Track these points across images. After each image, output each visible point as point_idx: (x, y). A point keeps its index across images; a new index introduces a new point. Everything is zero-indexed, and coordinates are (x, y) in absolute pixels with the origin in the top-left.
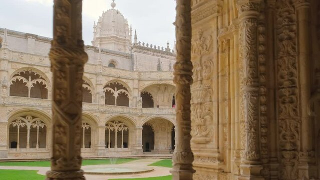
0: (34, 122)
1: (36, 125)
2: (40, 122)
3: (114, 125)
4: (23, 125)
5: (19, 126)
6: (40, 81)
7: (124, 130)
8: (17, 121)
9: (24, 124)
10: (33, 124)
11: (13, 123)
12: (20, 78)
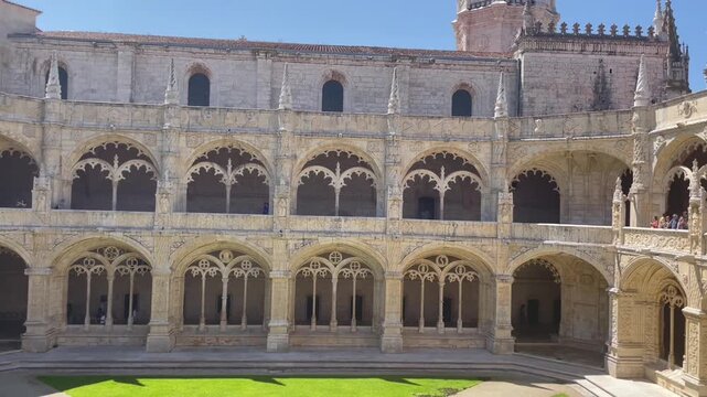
0: (238, 265)
1: (242, 272)
2: (250, 265)
3: (436, 266)
4: (212, 271)
5: (204, 275)
6: (251, 167)
7: (465, 280)
8: (200, 264)
9: (215, 269)
10: (236, 270)
11: (193, 268)
12: (207, 166)
